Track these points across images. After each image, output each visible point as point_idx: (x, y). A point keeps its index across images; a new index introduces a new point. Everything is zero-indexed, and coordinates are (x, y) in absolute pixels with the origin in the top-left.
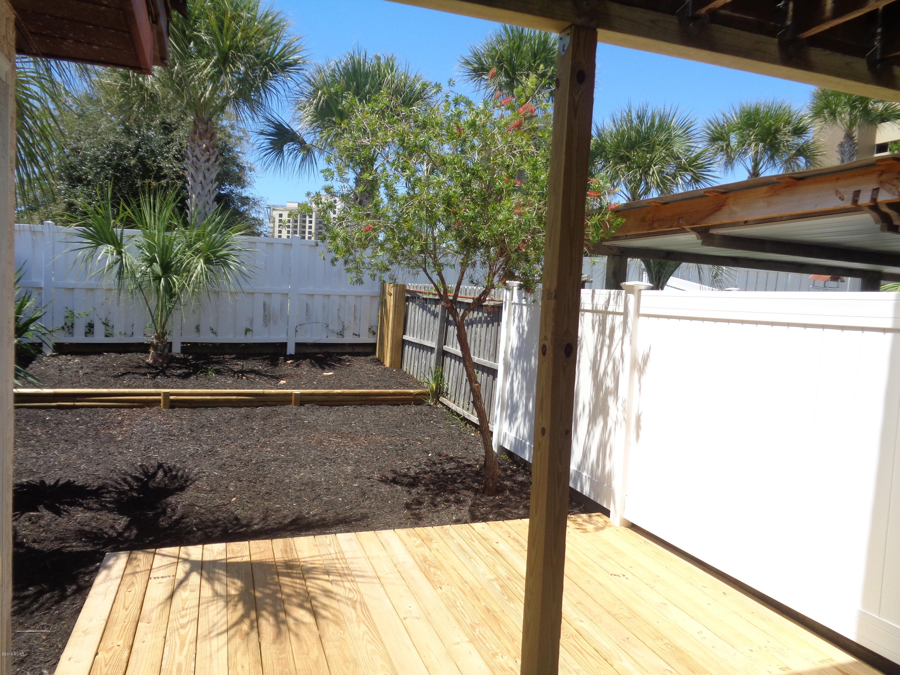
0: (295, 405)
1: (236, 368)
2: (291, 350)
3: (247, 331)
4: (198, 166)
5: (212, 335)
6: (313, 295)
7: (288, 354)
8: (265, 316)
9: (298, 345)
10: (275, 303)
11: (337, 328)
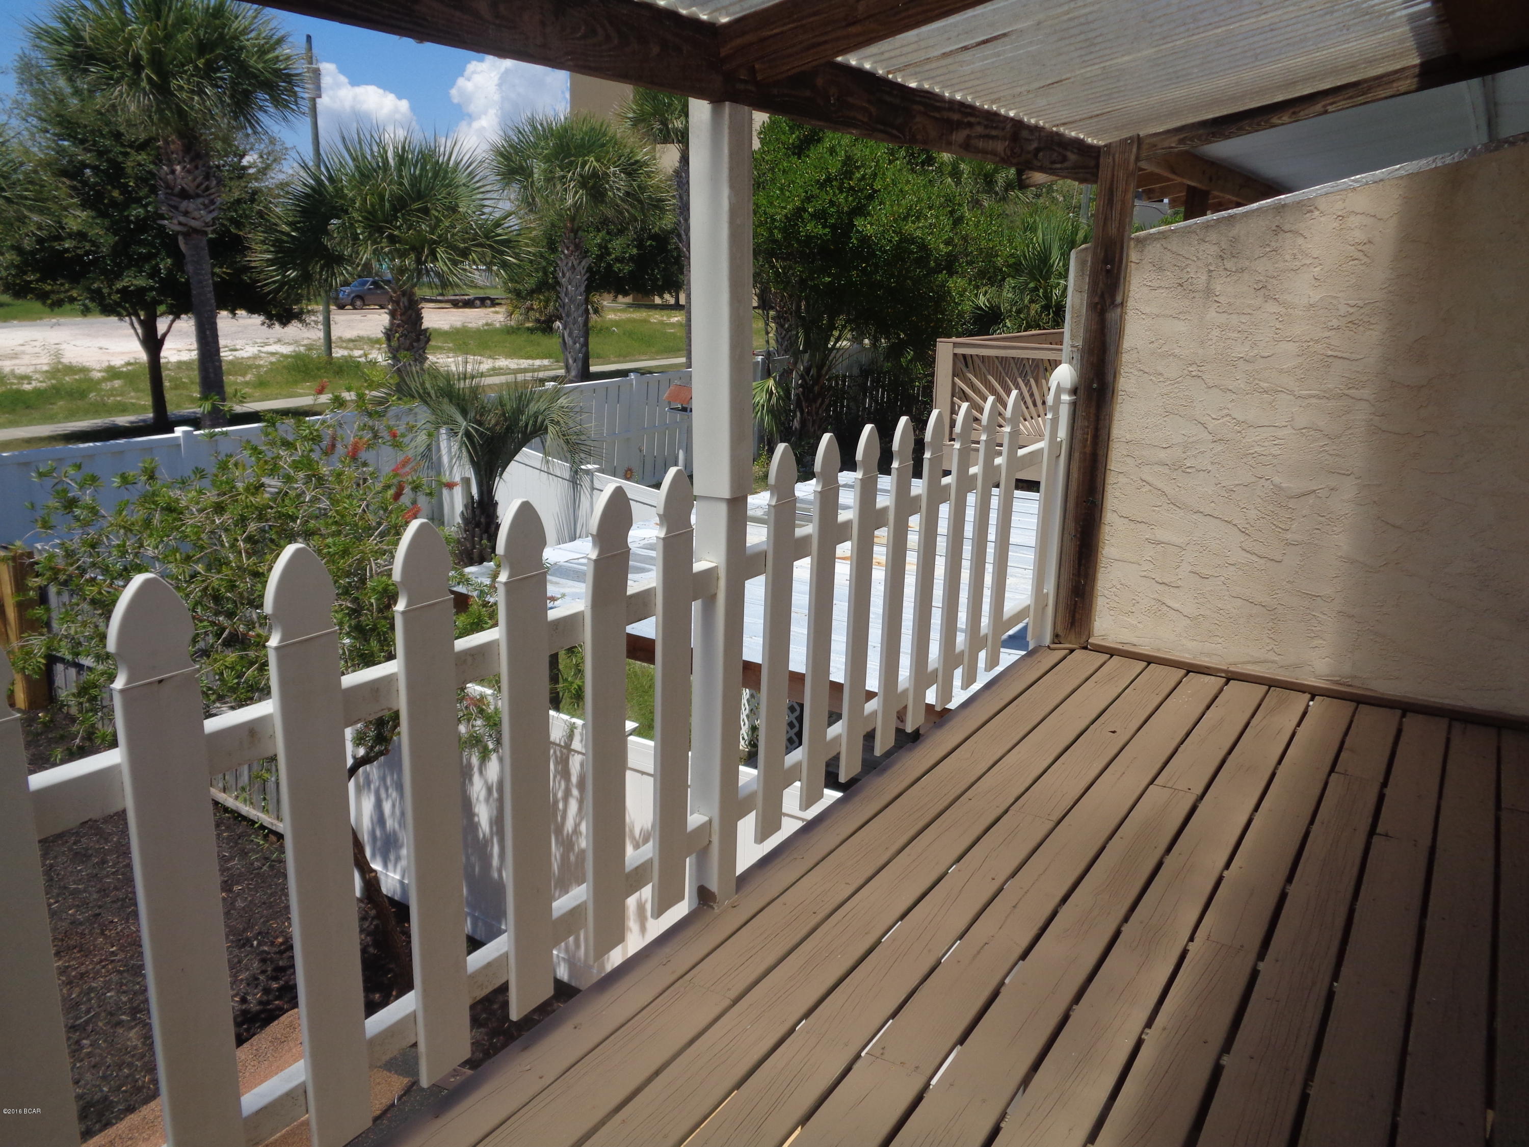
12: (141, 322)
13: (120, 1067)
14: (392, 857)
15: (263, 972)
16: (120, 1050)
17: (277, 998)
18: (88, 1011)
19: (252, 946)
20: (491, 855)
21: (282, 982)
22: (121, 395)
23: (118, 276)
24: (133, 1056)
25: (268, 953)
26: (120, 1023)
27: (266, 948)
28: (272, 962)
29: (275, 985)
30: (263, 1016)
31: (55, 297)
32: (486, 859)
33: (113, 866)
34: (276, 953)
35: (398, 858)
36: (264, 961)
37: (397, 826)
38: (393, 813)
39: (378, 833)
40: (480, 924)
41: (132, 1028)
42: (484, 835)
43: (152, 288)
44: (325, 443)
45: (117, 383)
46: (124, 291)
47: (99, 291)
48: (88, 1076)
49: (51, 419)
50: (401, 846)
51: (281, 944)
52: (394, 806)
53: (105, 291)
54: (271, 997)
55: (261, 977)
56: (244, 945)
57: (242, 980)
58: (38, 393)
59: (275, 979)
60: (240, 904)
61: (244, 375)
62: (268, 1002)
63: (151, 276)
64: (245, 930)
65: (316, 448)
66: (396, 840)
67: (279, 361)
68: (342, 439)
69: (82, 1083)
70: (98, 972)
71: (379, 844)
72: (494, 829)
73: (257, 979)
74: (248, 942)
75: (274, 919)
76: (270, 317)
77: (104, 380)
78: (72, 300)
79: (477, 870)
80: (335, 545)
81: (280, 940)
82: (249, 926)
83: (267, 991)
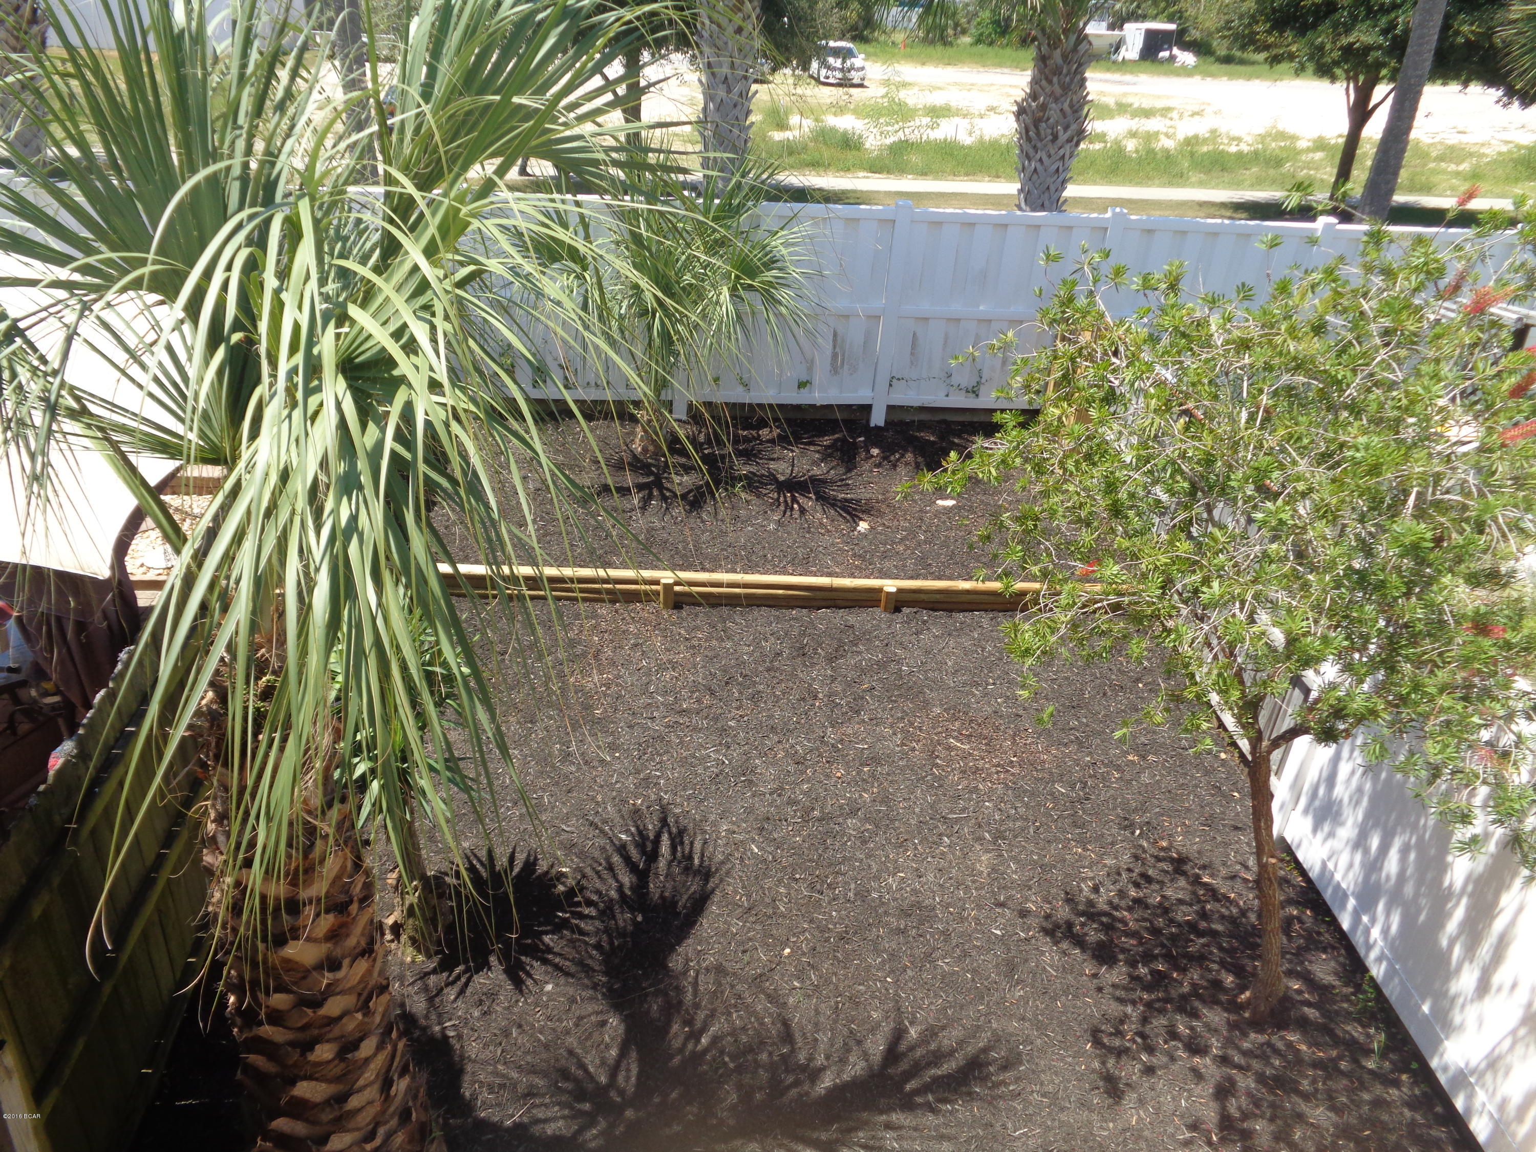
0: (885, 610)
1: (782, 470)
2: (878, 418)
3: (802, 385)
4: (720, 43)
5: (741, 389)
6: (927, 319)
7: (872, 425)
8: (835, 356)
9: (890, 408)
10: (854, 334)
11: (965, 379)
12: (1357, 88)
13: (959, 884)
14: (1326, 828)
15: (1130, 870)
16: (967, 867)
17: (1130, 909)
18: (963, 810)
19: (1133, 833)
20: (1449, 915)
21: (1141, 894)
22: (1317, 169)
23: (1348, 31)
24: (974, 882)
25: (1145, 851)
26: (980, 839)
27: (1145, 844)
28: (1143, 864)
29: (1133, 893)
30: (1104, 919)
31: (1275, 52)
32: (1439, 917)
33: (1055, 673)
34: (1152, 856)
35: (1331, 835)
36: (1136, 857)
37: (1346, 800)
38: (1349, 780)
39: (1321, 791)
40: (1396, 981)
41: (987, 851)
42: (1451, 886)
43: (1380, 47)
44: (1448, 279)
45: (1319, 155)
46: (1348, 50)
47: (1321, 48)
48: (931, 877)
49: (1237, 184)
50: (1342, 824)
51: (1163, 849)
52: (1353, 773)
53: (1328, 47)
54: (1123, 904)
55: (1124, 875)
56: (1125, 828)
57: (1105, 866)
58: (1240, 155)
59: (1137, 885)
60: (1145, 778)
61: (1458, 164)
62: (1116, 908)
63: (1385, 32)
64: (1135, 810)
65: (1430, 286)
66: (1338, 814)
67: (1509, 152)
68: (1475, 280)
69: (923, 879)
70: (989, 775)
71: (1317, 803)
72: (1470, 888)
73: (1119, 874)
74: (1131, 827)
75: (1169, 816)
76: (1510, 92)
77: (1309, 150)
78: (1291, 57)
79: (1422, 917)
80: (1367, 448)
81: (1164, 844)
82: (1142, 809)
83: (1122, 894)
